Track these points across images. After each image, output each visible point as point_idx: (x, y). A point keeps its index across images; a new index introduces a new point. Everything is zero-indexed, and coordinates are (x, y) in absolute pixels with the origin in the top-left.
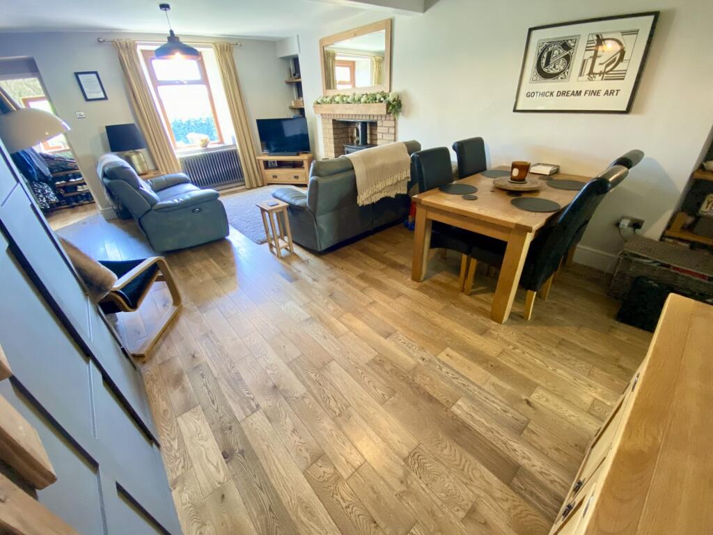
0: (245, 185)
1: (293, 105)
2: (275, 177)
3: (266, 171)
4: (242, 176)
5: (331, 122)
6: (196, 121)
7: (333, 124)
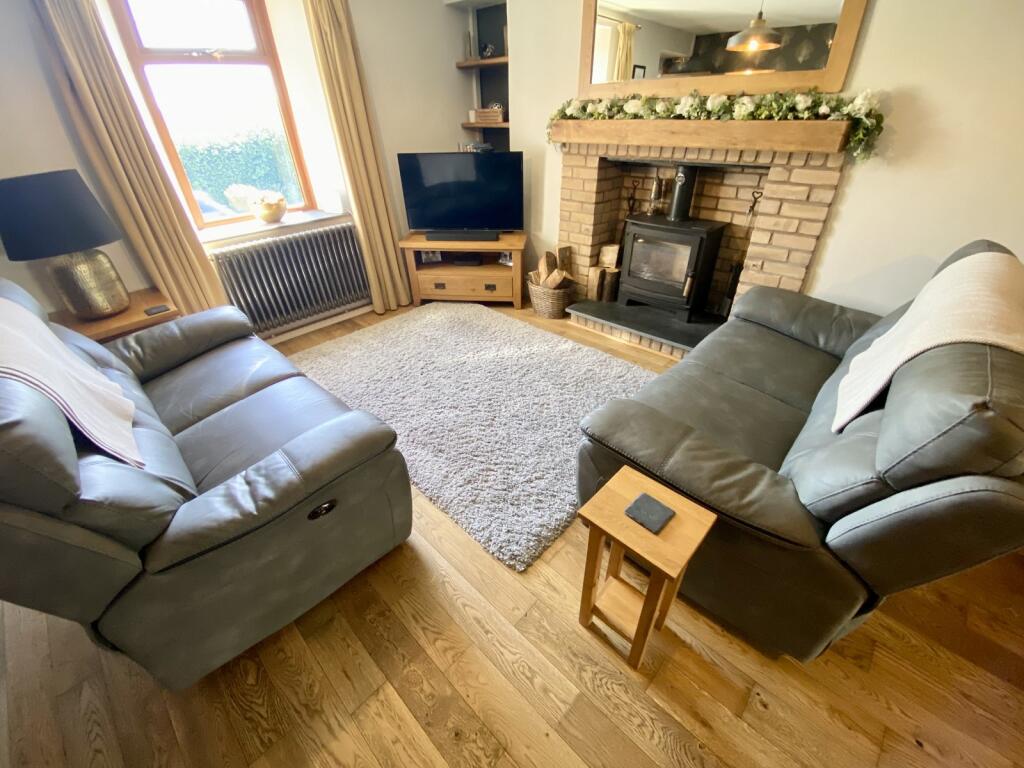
0: (371, 303)
1: (472, 119)
2: (440, 286)
3: (419, 272)
4: (366, 286)
5: (595, 163)
6: (223, 148)
7: (600, 168)
